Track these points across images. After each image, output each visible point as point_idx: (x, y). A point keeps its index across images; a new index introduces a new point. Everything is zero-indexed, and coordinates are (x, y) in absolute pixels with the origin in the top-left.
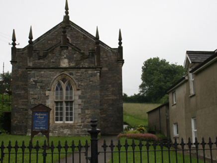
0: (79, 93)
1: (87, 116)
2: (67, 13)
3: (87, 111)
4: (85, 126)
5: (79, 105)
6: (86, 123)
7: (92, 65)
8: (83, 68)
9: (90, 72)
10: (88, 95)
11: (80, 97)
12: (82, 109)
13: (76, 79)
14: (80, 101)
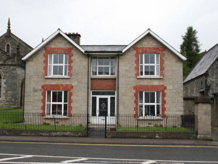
0: (5, 80)
1: (9, 95)
2: (9, 27)
3: (9, 92)
4: (7, 101)
5: (4, 88)
6: (8, 99)
7: (13, 63)
8: (8, 65)
9: (12, 67)
10: (10, 82)
11: (5, 83)
12: (6, 91)
13: (3, 72)
14: (5, 86)
